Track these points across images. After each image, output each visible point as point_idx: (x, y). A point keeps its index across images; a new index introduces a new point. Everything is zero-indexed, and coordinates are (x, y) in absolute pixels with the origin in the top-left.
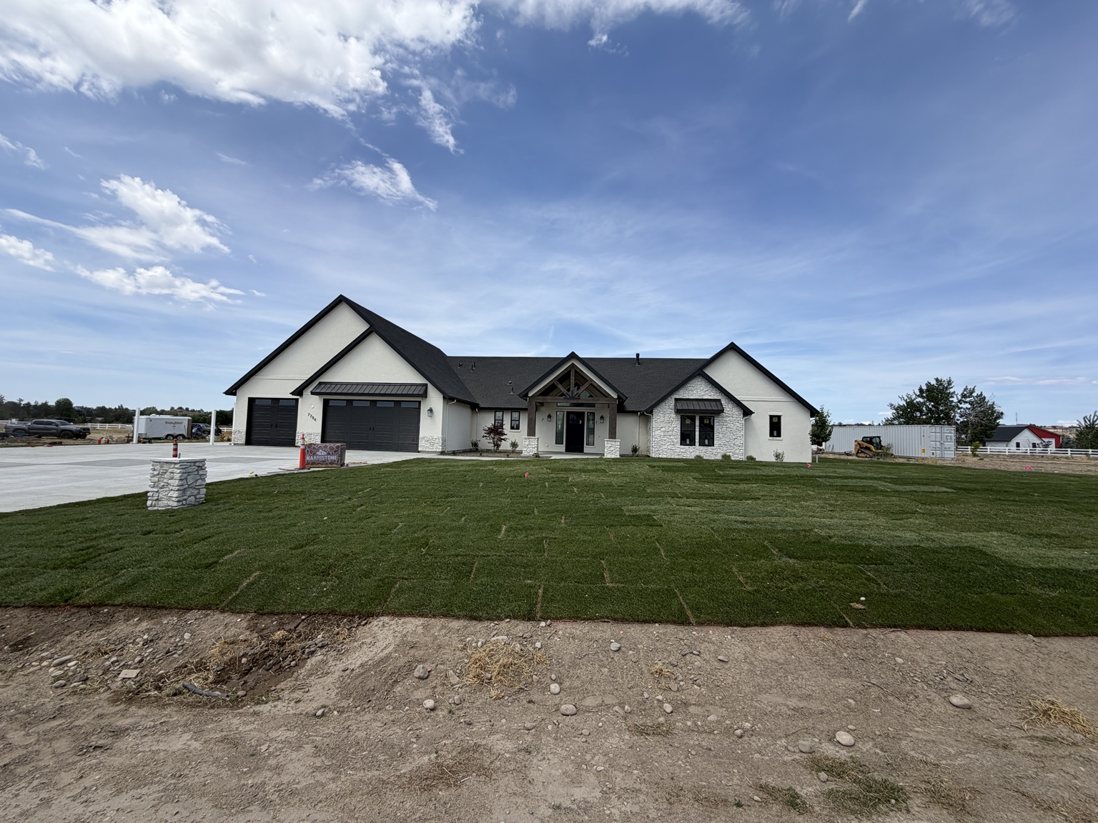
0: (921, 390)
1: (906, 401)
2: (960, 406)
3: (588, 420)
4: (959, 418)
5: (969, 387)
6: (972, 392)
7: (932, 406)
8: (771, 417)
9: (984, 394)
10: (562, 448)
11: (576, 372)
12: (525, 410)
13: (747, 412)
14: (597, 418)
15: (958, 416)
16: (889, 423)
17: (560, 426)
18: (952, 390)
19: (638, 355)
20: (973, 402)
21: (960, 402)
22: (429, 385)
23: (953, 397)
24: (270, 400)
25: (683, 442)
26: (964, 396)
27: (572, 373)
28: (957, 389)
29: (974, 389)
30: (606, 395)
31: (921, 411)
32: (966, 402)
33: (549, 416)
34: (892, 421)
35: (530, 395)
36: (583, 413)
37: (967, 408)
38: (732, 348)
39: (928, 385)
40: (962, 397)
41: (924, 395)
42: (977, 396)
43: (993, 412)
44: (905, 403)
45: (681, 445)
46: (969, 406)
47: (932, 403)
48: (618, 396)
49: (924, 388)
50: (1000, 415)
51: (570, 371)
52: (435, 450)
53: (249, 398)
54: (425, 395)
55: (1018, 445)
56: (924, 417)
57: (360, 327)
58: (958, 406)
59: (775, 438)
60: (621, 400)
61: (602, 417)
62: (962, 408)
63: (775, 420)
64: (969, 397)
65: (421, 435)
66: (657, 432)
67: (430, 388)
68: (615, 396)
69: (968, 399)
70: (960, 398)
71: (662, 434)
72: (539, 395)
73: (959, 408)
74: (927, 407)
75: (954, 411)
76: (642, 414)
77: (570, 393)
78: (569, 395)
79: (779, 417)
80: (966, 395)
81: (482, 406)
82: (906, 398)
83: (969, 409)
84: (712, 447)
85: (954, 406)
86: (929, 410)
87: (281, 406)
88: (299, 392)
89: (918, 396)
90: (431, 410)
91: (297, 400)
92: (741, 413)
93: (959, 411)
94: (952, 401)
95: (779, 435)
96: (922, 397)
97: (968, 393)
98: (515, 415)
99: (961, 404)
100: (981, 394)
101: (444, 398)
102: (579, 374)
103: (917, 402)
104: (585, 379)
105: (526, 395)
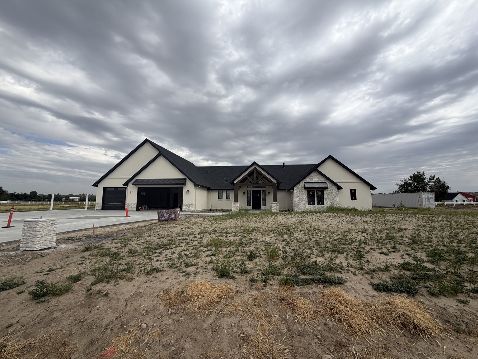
0: (411, 177)
1: (404, 182)
2: (429, 184)
3: (262, 194)
4: (429, 189)
5: (432, 175)
6: (434, 177)
7: (416, 184)
8: (351, 190)
9: (439, 178)
10: (251, 207)
11: (256, 171)
12: (233, 190)
13: (339, 188)
14: (267, 193)
15: (428, 189)
16: (396, 192)
17: (249, 197)
18: (424, 177)
19: (284, 163)
20: (435, 182)
21: (428, 182)
22: (187, 179)
23: (425, 180)
24: (114, 188)
25: (309, 204)
26: (430, 179)
27: (255, 172)
28: (427, 176)
29: (434, 176)
30: (270, 182)
31: (411, 187)
32: (431, 182)
33: (244, 193)
34: (398, 191)
35: (235, 182)
36: (260, 191)
37: (432, 185)
38: (330, 157)
39: (414, 175)
40: (429, 180)
41: (412, 179)
42: (437, 179)
43: (445, 186)
44: (404, 183)
45: (308, 205)
46: (433, 184)
47: (416, 183)
48: (277, 182)
49: (412, 176)
50: (448, 188)
51: (254, 170)
52: (190, 210)
53: (104, 188)
54: (185, 184)
55: (457, 201)
56: (413, 189)
57: (155, 153)
58: (428, 184)
59: (353, 200)
60: (278, 184)
61: (269, 193)
62: (430, 185)
63: (353, 192)
64: (433, 180)
65: (184, 203)
66: (296, 199)
67: (188, 180)
68: (275, 182)
69: (432, 181)
70: (428, 180)
71: (299, 199)
72: (239, 183)
73: (429, 185)
74: (414, 185)
75: (426, 186)
76: (288, 190)
77: (254, 181)
78: (253, 182)
79: (355, 190)
80: (431, 179)
81: (212, 188)
82: (404, 181)
83: (433, 185)
84: (324, 205)
85: (426, 184)
86: (415, 186)
87: (119, 191)
88: (126, 184)
89: (410, 180)
90: (188, 191)
91: (126, 187)
92: (336, 188)
93: (429, 186)
94: (425, 182)
95: (355, 199)
96: (411, 180)
97: (432, 178)
98: (228, 193)
99: (429, 183)
100: (438, 178)
101: (194, 185)
102: (258, 172)
103: (409, 183)
104: (261, 174)
105: (233, 183)
